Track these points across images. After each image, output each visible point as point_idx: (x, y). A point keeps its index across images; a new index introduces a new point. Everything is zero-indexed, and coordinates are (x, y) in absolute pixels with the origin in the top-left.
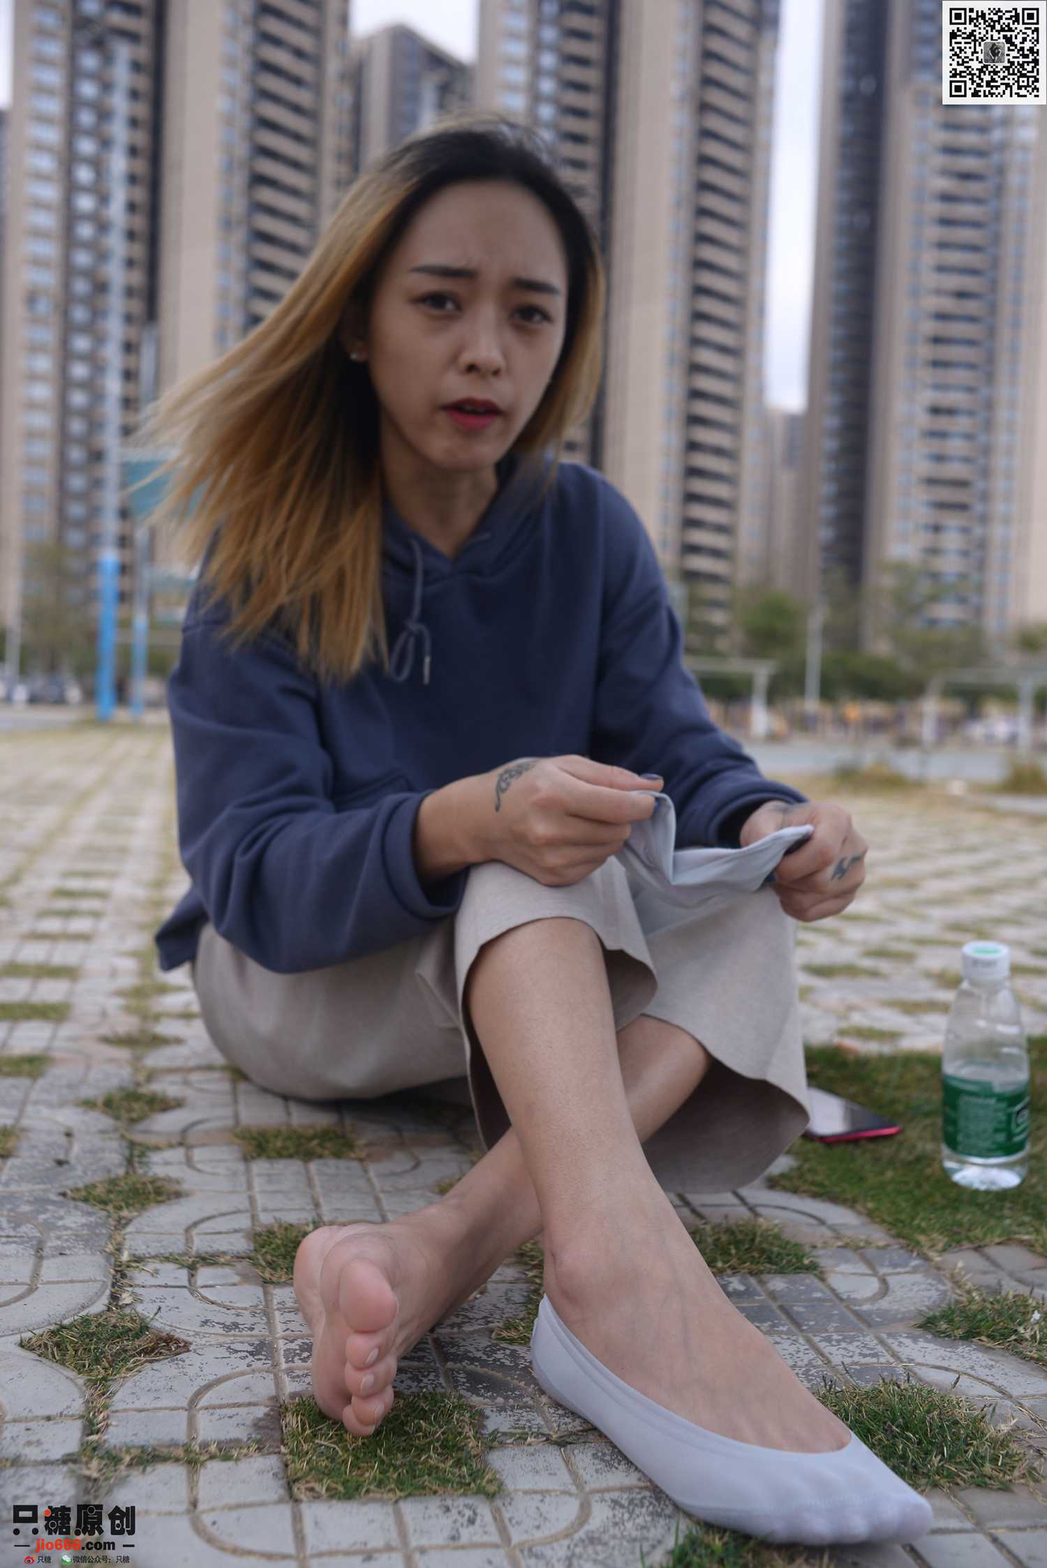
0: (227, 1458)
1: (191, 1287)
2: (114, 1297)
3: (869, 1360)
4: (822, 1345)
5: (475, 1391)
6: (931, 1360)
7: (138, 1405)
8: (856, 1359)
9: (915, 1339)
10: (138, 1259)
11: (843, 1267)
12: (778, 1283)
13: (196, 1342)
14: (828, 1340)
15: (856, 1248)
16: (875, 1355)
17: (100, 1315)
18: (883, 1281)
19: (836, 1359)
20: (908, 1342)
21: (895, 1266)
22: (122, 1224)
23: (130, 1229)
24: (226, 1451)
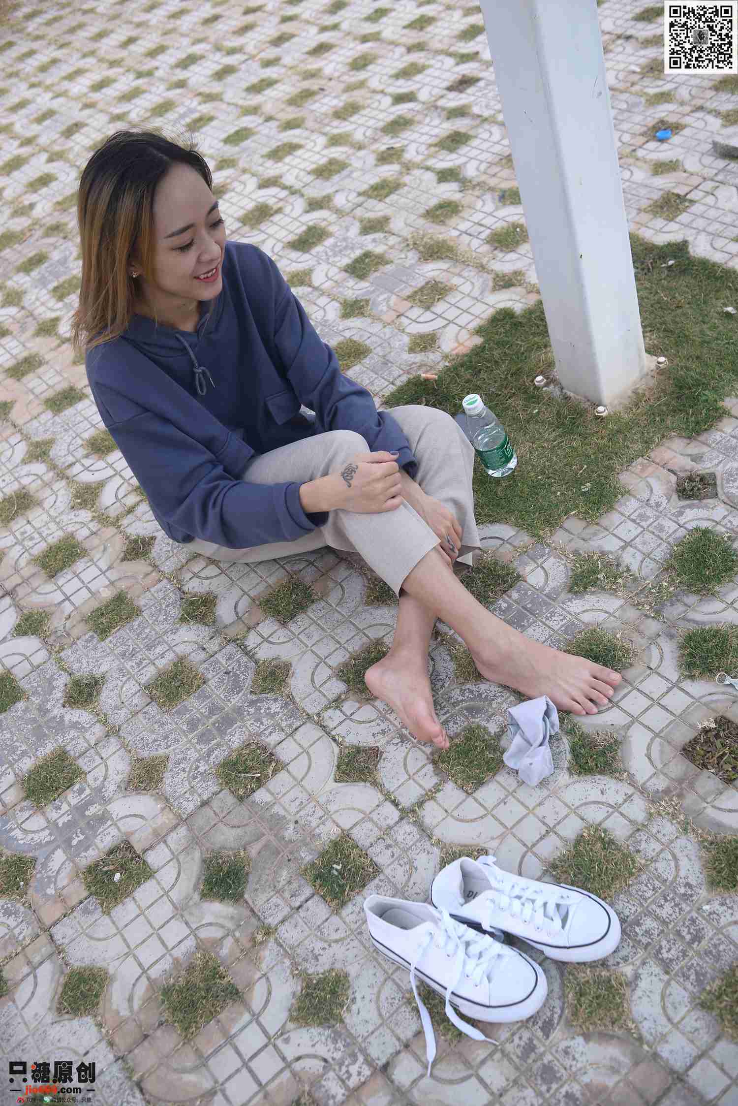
0: (439, 791)
1: (349, 718)
2: (335, 740)
3: (564, 621)
4: (547, 622)
5: (473, 717)
6: (581, 609)
7: (397, 786)
8: (561, 623)
9: (570, 600)
10: (318, 715)
11: (528, 569)
12: (515, 595)
13: (379, 744)
14: (547, 619)
15: (524, 552)
16: (565, 618)
17: (341, 752)
18: (543, 568)
19: (556, 628)
20: (569, 603)
21: (542, 556)
22: (290, 697)
23: (297, 700)
24: (437, 789)
